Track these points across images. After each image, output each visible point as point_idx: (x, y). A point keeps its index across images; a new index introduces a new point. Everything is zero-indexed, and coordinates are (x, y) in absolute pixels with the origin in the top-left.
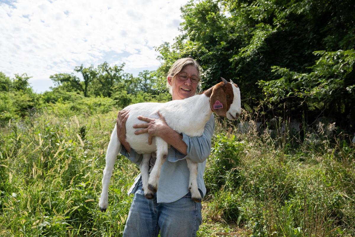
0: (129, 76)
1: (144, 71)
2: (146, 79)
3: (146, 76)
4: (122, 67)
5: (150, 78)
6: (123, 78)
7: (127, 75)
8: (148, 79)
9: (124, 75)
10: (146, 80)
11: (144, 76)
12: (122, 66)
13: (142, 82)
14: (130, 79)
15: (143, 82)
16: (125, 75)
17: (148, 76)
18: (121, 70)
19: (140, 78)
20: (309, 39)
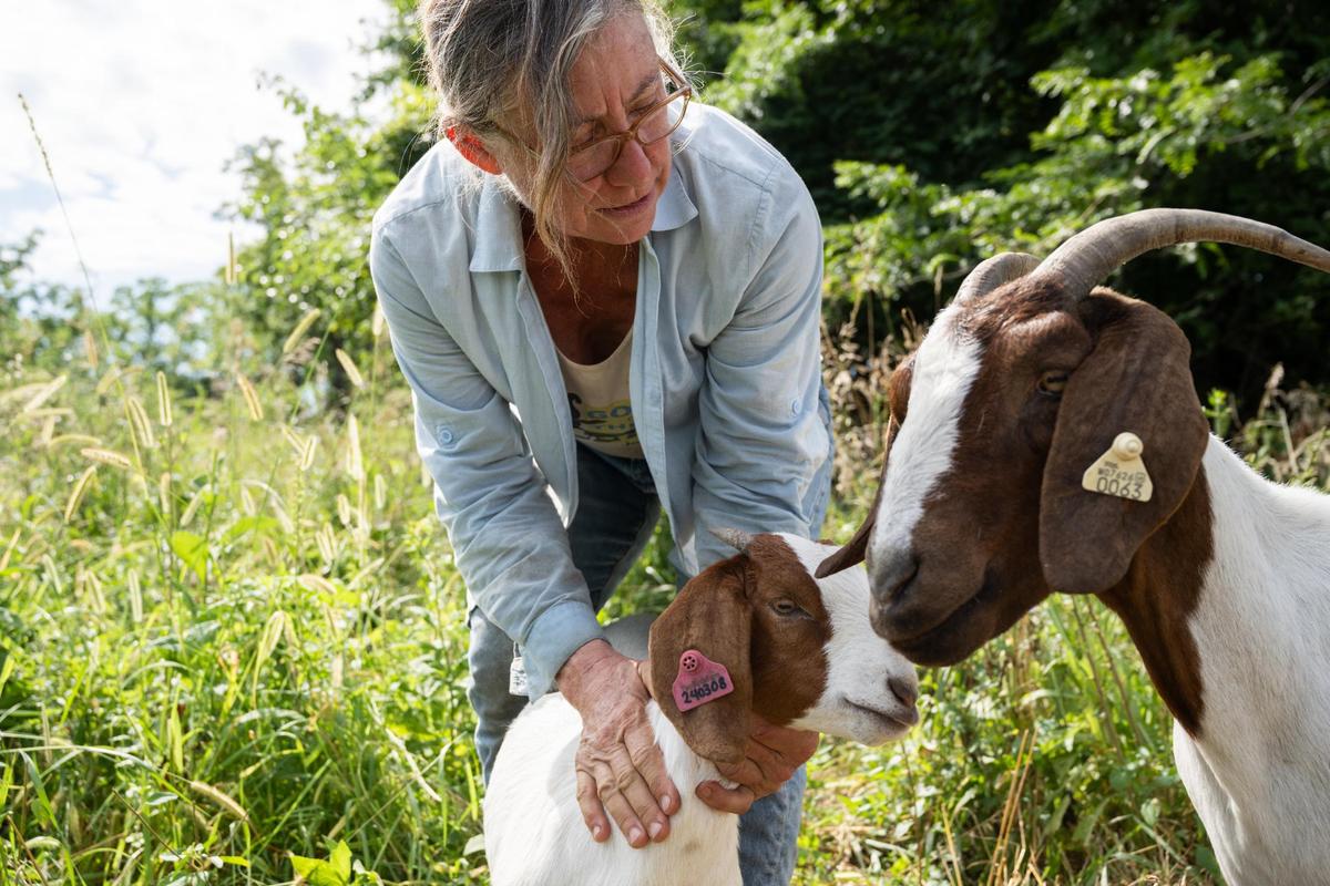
0: (64, 297)
1: (142, 282)
2: (151, 320)
3: (151, 305)
4: (22, 252)
5: (172, 319)
6: (27, 306)
7: (53, 295)
8: (162, 320)
9: (33, 294)
10: (152, 329)
11: (143, 305)
12: (24, 245)
13: (131, 337)
14: (69, 315)
15: (137, 336)
16: (42, 291)
17: (165, 306)
18: (19, 264)
19: (123, 316)
20: (974, 80)
